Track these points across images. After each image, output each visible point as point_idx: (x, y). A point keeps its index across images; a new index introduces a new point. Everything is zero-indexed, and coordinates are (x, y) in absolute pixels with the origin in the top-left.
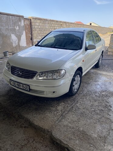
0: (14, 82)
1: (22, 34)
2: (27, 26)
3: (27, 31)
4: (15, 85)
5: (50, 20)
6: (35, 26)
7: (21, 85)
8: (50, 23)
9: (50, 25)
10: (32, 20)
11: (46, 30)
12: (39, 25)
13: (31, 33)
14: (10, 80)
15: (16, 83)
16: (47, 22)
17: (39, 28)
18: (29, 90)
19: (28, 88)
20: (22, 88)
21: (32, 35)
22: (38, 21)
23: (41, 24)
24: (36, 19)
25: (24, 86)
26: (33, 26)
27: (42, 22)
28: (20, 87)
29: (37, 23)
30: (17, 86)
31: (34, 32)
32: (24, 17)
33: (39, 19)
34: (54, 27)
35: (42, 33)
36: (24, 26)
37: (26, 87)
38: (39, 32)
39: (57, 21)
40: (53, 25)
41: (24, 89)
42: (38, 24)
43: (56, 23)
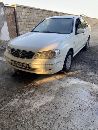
0: (15, 62)
1: (3, 26)
2: (10, 16)
3: (9, 22)
4: (15, 65)
5: (40, 10)
6: (20, 16)
7: (22, 64)
8: (39, 12)
9: (39, 16)
10: (16, 9)
11: (34, 21)
12: (26, 15)
13: (16, 24)
14: (11, 60)
15: (17, 63)
16: (35, 12)
17: (26, 19)
18: (28, 68)
19: (28, 66)
20: (22, 67)
21: (17, 27)
22: (24, 10)
23: (28, 14)
24: (21, 7)
25: (24, 65)
26: (18, 16)
27: (30, 11)
28: (20, 67)
29: (22, 13)
30: (17, 66)
31: (19, 23)
32: (3, 4)
33: (26, 8)
34: (44, 17)
35: (29, 24)
36: (4, 16)
37: (26, 66)
38: (27, 23)
39: (47, 11)
40: (43, 15)
41: (24, 67)
42: (24, 14)
43: (46, 13)
